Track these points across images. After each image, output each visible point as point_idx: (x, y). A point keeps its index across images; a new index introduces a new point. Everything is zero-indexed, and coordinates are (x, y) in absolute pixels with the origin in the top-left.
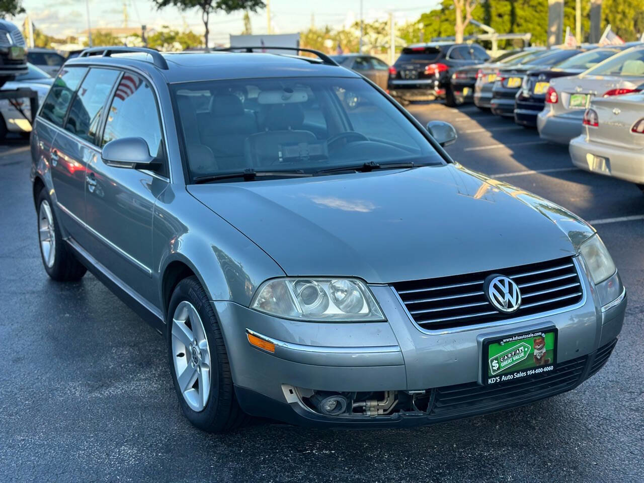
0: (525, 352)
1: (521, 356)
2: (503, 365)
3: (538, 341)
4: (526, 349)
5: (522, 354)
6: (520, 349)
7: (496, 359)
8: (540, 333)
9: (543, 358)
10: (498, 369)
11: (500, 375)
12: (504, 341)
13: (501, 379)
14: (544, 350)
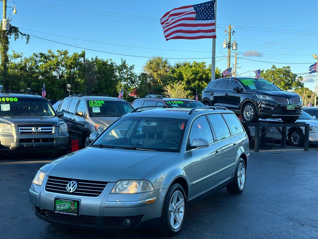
0: (68, 206)
1: (66, 207)
2: (61, 208)
3: (72, 204)
4: (68, 205)
5: (67, 207)
6: (66, 204)
7: (59, 205)
8: (72, 201)
9: (74, 210)
10: (59, 209)
11: (59, 211)
12: (60, 200)
13: (59, 212)
14: (74, 208)
